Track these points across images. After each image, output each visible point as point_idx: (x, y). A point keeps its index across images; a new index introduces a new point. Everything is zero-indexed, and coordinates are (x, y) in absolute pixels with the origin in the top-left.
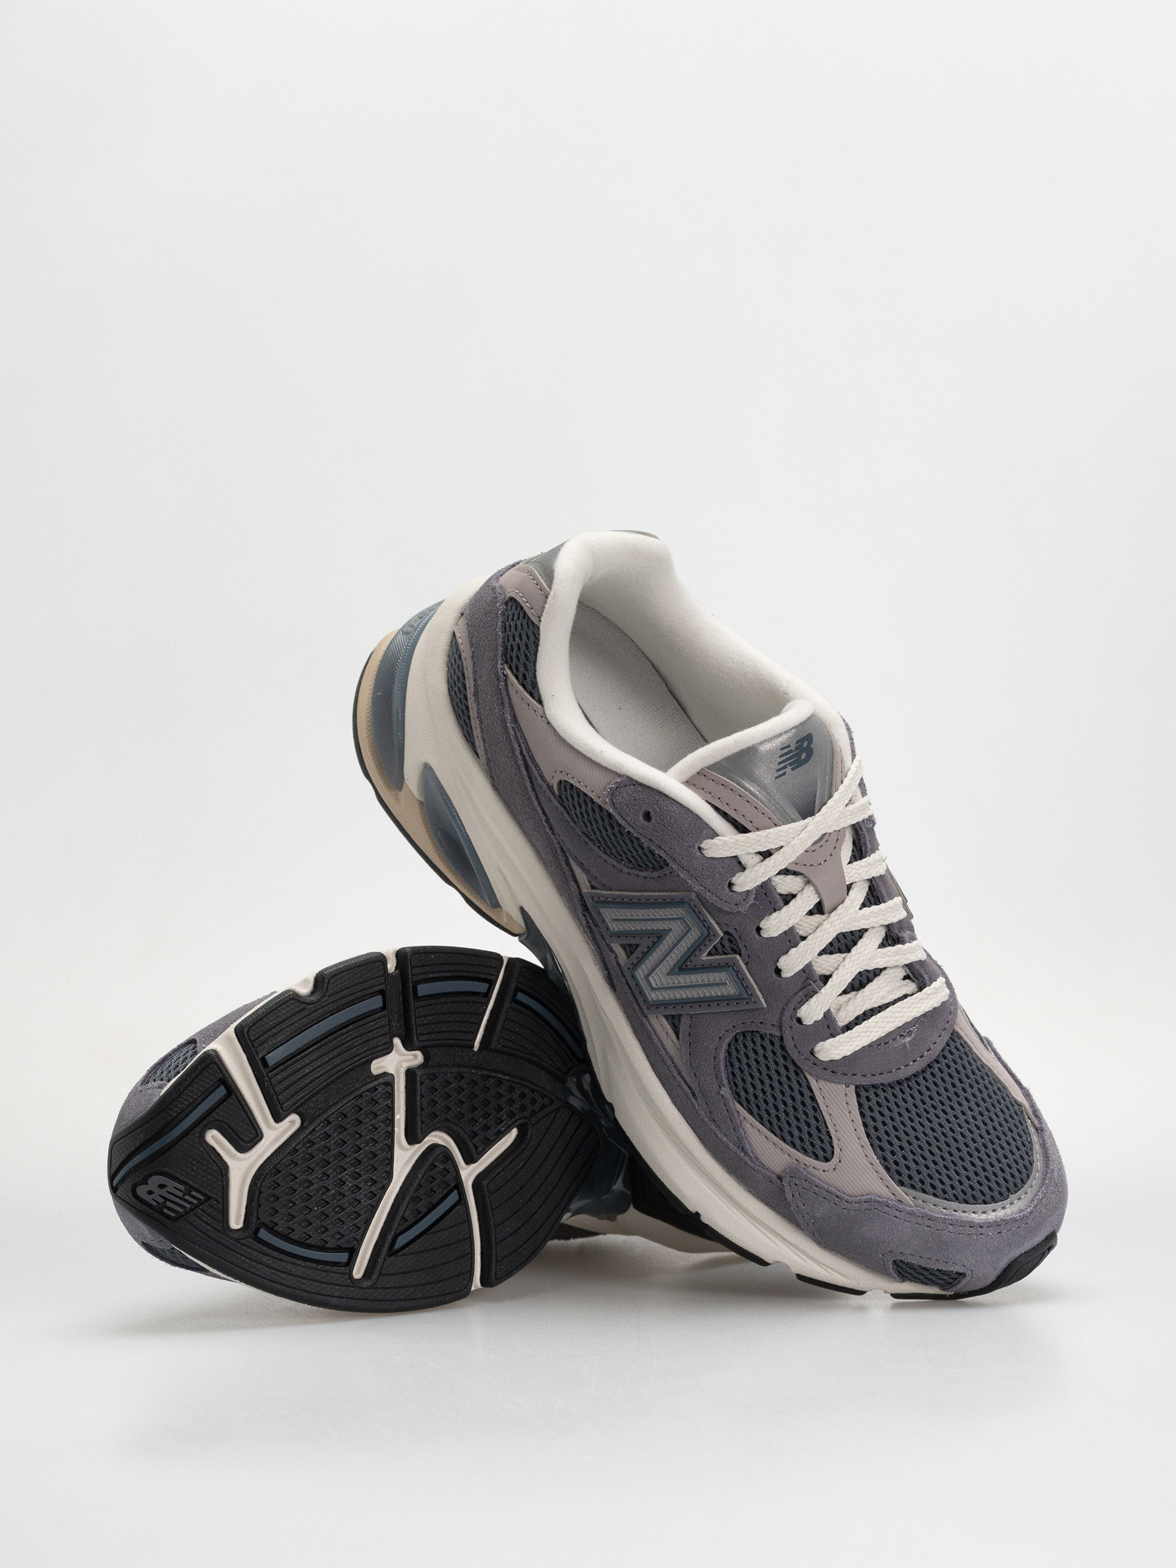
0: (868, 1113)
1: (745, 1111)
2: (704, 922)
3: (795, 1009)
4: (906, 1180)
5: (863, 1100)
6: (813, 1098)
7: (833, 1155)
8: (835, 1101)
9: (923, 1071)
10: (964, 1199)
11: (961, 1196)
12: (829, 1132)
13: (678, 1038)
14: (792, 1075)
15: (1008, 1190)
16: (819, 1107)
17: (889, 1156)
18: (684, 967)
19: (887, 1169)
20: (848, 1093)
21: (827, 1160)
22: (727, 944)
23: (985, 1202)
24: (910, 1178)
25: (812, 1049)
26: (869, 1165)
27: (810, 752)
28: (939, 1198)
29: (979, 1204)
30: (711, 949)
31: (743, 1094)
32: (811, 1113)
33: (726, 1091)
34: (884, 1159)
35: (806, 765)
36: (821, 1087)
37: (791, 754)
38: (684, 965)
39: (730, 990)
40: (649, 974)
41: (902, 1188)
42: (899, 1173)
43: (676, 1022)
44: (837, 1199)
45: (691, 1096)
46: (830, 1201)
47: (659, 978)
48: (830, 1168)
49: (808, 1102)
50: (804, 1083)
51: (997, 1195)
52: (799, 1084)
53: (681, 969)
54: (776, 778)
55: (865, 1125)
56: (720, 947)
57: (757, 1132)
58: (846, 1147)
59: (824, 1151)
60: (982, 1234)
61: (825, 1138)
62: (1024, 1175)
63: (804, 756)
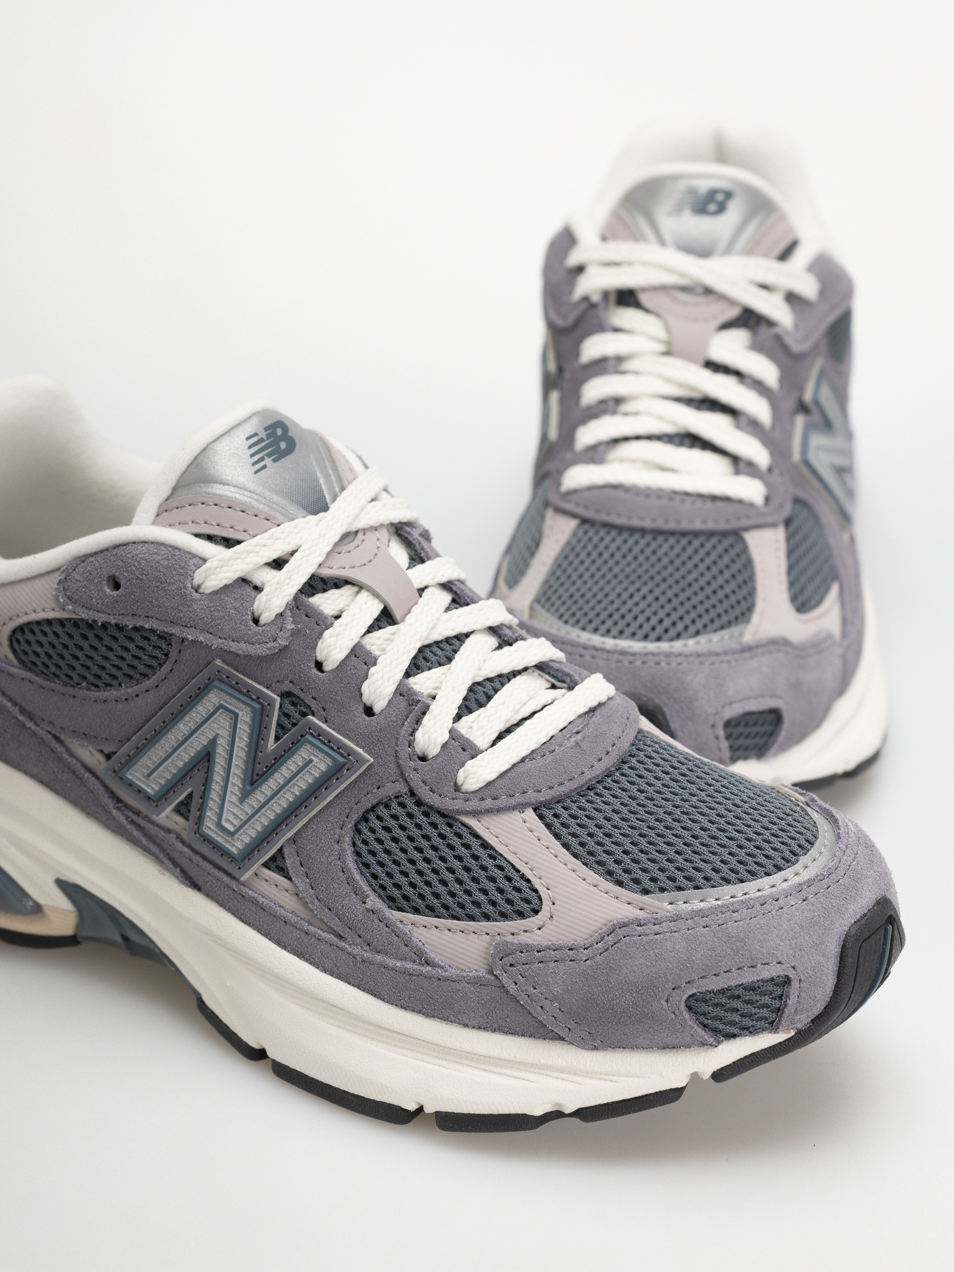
0: (564, 831)
1: (409, 915)
2: (248, 694)
3: (411, 744)
4: (648, 884)
5: (551, 820)
6: (485, 845)
7: (542, 902)
8: (512, 835)
9: (617, 769)
10: (738, 879)
11: (733, 876)
12: (523, 874)
13: (290, 879)
14: (446, 830)
15: (794, 854)
16: (496, 851)
17: (614, 867)
18: (255, 777)
19: (620, 883)
20: (526, 819)
21: (536, 912)
22: (290, 709)
23: (768, 874)
24: (653, 880)
25: (456, 784)
26: (592, 888)
27: (289, 438)
28: (703, 888)
29: (761, 877)
30: (276, 731)
31: (396, 893)
32: (489, 863)
33: (374, 901)
34: (610, 873)
36: (487, 825)
37: (265, 444)
38: (255, 775)
39: (321, 764)
40: (220, 818)
41: (649, 895)
42: (636, 881)
43: (279, 863)
44: (571, 952)
45: (336, 940)
46: (564, 960)
47: (232, 816)
48: (545, 919)
49: (481, 853)
50: (464, 831)
51: (781, 863)
52: (459, 836)
53: (252, 784)
54: (256, 472)
55: (566, 846)
56: (286, 722)
57: (434, 931)
58: (553, 881)
59: (528, 902)
60: (782, 908)
61: (523, 885)
63: (283, 445)
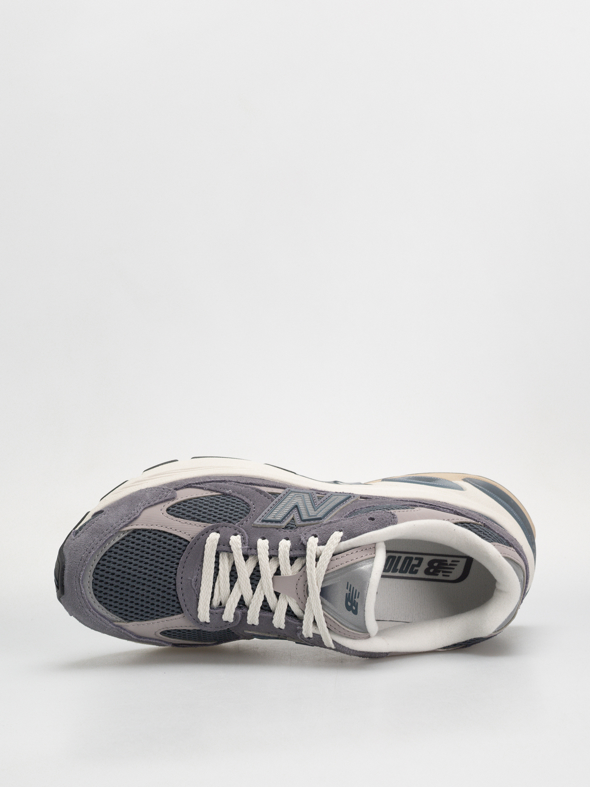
4: (134, 535)
5: (181, 541)
6: (198, 520)
7: (168, 513)
8: (190, 528)
9: (175, 579)
10: (107, 554)
11: (109, 554)
12: (179, 518)
15: (96, 579)
16: (193, 520)
17: (150, 535)
19: (145, 530)
20: (189, 536)
21: (168, 509)
23: (99, 563)
24: (133, 537)
25: (219, 532)
27: (349, 608)
28: (116, 543)
29: (100, 560)
34: (150, 532)
35: (344, 603)
36: (201, 526)
37: (354, 597)
41: (132, 530)
42: (139, 533)
48: (164, 509)
50: (208, 521)
51: (97, 571)
54: (348, 583)
58: (167, 520)
59: (173, 511)
61: (178, 515)
62: (97, 593)
63: (349, 604)
